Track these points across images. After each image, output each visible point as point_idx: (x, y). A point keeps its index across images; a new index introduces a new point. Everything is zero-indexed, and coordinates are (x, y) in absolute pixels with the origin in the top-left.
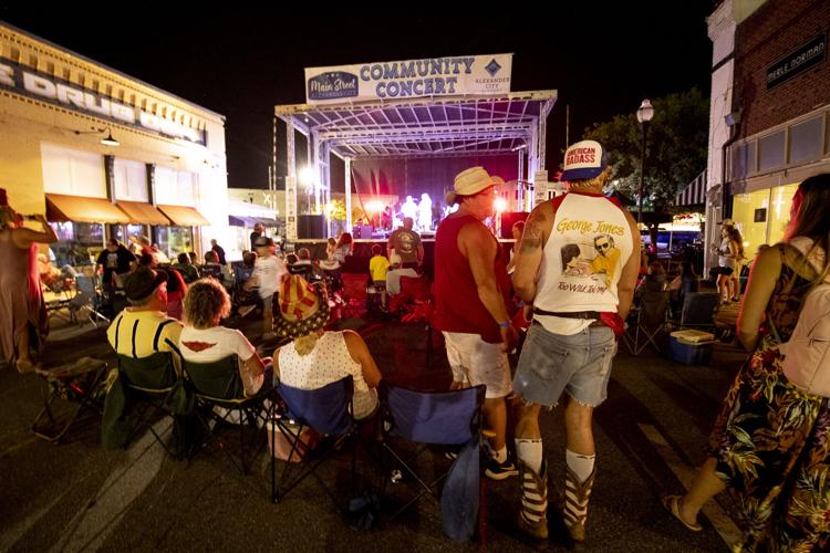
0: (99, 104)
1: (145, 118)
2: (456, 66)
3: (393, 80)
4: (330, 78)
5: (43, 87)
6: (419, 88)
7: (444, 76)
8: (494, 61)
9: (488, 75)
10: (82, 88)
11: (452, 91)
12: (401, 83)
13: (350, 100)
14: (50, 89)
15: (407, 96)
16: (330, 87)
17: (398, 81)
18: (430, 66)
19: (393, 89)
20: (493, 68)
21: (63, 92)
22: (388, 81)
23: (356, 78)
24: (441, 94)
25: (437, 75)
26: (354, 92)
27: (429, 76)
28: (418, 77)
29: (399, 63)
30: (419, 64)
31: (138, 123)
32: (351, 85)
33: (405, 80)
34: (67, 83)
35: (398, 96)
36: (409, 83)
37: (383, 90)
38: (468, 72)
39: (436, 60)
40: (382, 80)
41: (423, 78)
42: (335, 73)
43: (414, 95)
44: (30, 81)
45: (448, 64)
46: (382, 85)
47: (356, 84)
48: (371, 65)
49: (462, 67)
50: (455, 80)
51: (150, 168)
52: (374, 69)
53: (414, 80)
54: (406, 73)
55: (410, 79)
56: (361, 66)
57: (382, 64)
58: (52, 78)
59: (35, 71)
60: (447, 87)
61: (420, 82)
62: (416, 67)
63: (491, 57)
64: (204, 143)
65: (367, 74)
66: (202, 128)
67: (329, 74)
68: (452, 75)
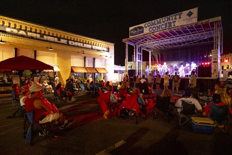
0: (83, 45)
1: (94, 47)
2: (176, 17)
3: (154, 26)
4: (135, 29)
5: (72, 43)
6: (163, 27)
7: (171, 21)
8: (190, 12)
9: (188, 17)
10: (80, 42)
11: (174, 25)
12: (157, 26)
13: (141, 34)
14: (74, 43)
15: (159, 30)
16: (136, 32)
17: (156, 26)
18: (166, 19)
19: (154, 29)
20: (190, 14)
21: (76, 44)
22: (152, 27)
23: (143, 27)
24: (171, 27)
25: (169, 21)
26: (143, 32)
27: (166, 22)
28: (162, 23)
29: (156, 20)
30: (162, 19)
31: (92, 48)
32: (142, 30)
33: (158, 25)
34: (77, 41)
35: (156, 31)
36: (159, 26)
37: (151, 30)
38: (180, 18)
39: (168, 17)
40: (151, 26)
41: (164, 23)
42: (137, 27)
43: (161, 29)
44: (70, 42)
45: (172, 17)
46: (151, 28)
47: (143, 29)
48: (147, 23)
49: (178, 17)
50: (175, 22)
51: (94, 59)
52: (148, 24)
53: (161, 24)
54: (158, 23)
55: (160, 24)
56: (144, 24)
57: (150, 22)
58: (74, 41)
59: (71, 40)
60: (172, 24)
61: (163, 25)
62: (161, 20)
63: (189, 11)
64: (108, 51)
65: (146, 26)
66: (108, 47)
67: (136, 28)
68: (174, 20)
